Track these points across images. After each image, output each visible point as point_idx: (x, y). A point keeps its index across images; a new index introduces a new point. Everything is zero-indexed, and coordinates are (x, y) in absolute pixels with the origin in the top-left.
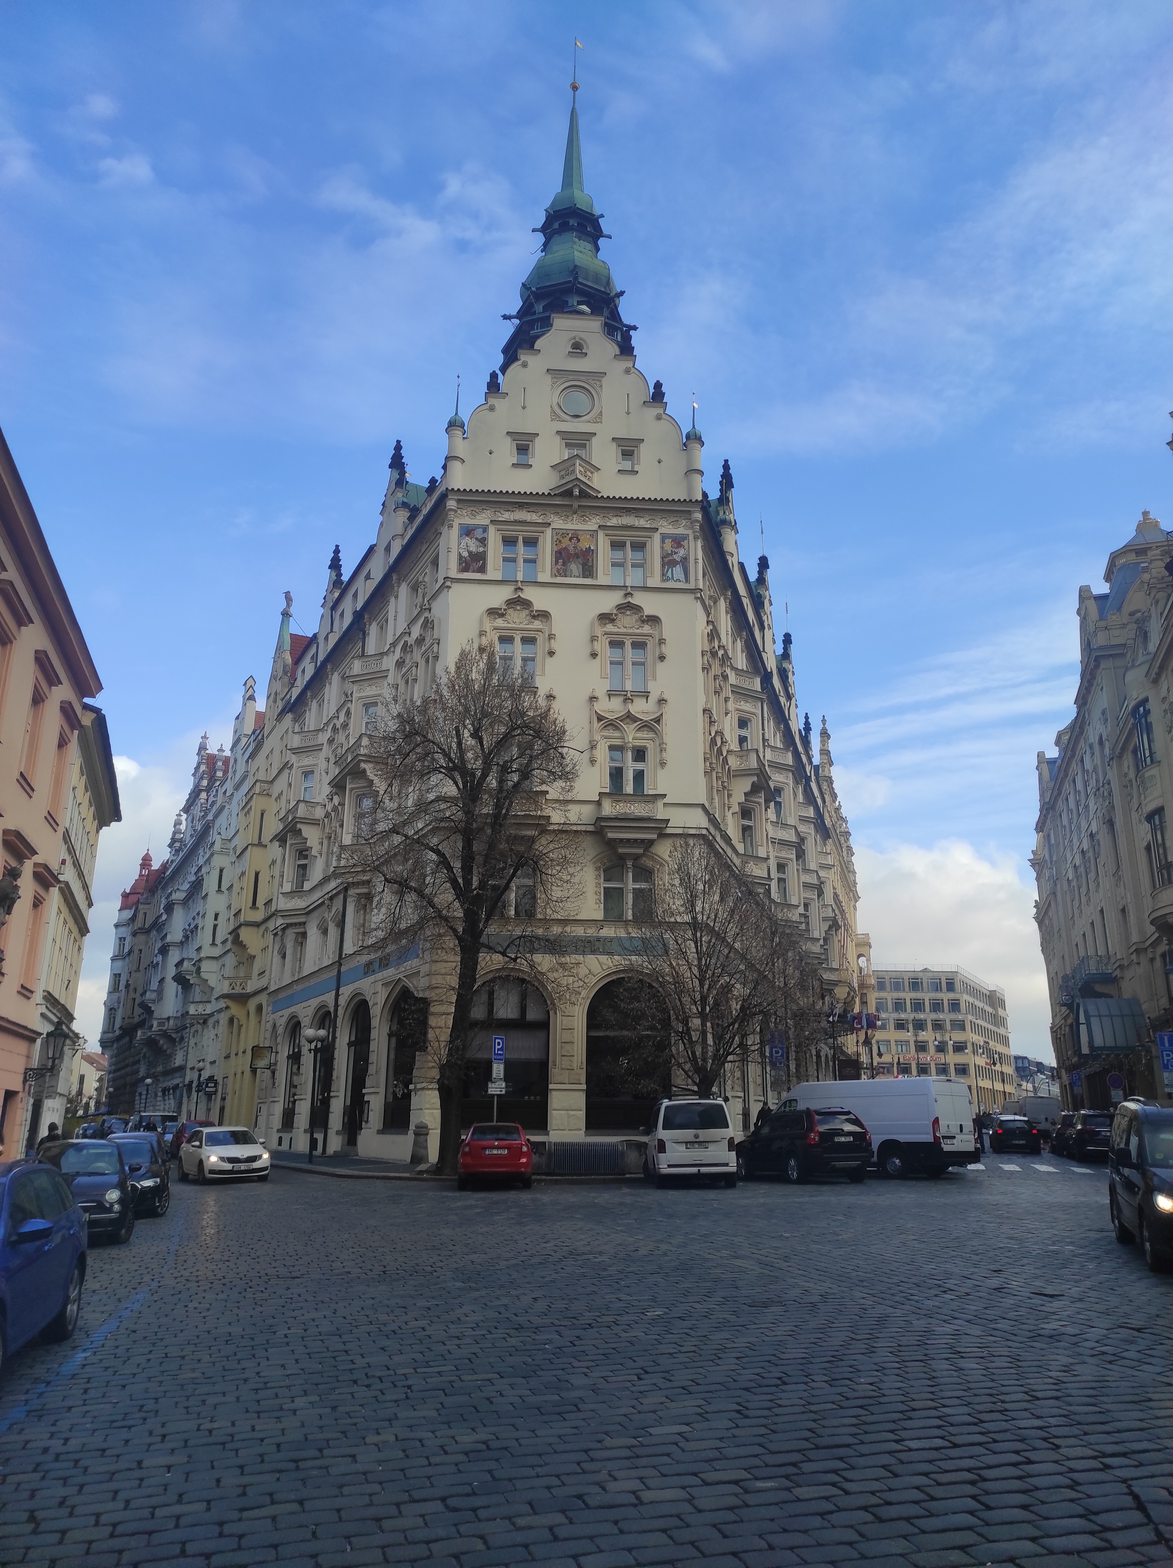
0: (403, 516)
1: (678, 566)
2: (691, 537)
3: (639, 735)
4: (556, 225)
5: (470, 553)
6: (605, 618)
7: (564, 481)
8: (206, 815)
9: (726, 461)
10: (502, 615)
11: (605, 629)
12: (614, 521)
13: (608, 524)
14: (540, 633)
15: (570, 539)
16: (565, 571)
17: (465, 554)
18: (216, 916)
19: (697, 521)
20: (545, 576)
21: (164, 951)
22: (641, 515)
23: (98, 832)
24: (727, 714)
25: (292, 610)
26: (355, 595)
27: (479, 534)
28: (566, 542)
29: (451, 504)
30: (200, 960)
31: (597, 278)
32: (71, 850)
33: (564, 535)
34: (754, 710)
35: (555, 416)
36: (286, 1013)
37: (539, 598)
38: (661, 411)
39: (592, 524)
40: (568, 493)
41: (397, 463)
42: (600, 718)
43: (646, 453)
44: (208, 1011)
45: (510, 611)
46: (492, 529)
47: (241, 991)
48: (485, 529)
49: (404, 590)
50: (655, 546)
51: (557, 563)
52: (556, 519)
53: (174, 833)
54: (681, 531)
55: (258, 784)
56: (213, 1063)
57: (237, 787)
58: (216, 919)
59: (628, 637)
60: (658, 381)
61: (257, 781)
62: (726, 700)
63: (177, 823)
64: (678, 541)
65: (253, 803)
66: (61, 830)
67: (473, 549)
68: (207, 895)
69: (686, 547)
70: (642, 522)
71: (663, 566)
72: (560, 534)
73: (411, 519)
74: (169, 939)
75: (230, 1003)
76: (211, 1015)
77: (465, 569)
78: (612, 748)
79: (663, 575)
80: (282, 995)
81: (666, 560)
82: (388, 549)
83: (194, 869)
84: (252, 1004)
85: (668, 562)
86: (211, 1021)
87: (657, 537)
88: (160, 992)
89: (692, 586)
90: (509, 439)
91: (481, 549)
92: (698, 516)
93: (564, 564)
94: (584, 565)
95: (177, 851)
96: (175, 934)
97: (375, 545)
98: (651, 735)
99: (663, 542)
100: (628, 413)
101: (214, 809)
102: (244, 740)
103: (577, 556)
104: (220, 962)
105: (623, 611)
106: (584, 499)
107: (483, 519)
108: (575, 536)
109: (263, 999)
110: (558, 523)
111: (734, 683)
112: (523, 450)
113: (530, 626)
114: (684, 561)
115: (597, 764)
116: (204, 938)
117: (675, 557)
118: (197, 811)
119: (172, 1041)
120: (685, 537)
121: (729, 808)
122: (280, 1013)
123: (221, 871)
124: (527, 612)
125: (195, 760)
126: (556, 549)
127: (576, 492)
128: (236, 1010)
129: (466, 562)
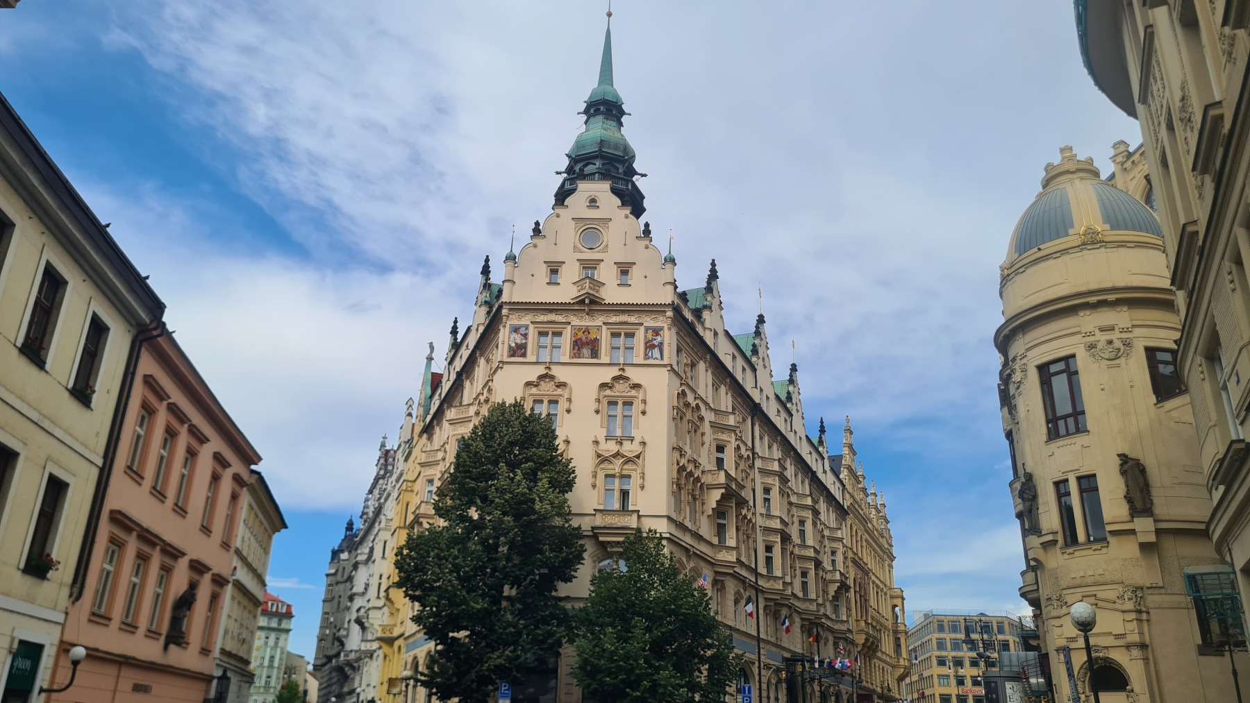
0: (484, 309)
1: (656, 349)
2: (666, 328)
3: (625, 467)
4: (592, 111)
5: (516, 344)
6: (603, 386)
7: (580, 294)
8: (379, 499)
9: (713, 260)
10: (536, 386)
11: (605, 394)
12: (614, 319)
13: (610, 321)
14: (561, 397)
15: (584, 332)
16: (579, 354)
17: (513, 345)
18: (381, 576)
19: (670, 318)
20: (566, 358)
21: (351, 598)
22: (631, 314)
23: (270, 537)
24: (703, 445)
25: (434, 355)
26: (461, 357)
27: (523, 331)
28: (580, 335)
29: (504, 312)
30: (369, 609)
31: (616, 147)
32: (244, 559)
33: (579, 330)
34: (729, 439)
35: (576, 249)
36: (412, 654)
37: (560, 373)
38: (647, 242)
39: (599, 320)
40: (582, 302)
41: (486, 271)
42: (599, 456)
43: (635, 272)
44: (374, 648)
45: (542, 383)
46: (531, 327)
47: (390, 635)
48: (527, 329)
49: (482, 361)
50: (640, 334)
51: (574, 349)
52: (574, 319)
53: (364, 508)
54: (659, 324)
55: (405, 483)
56: (374, 687)
57: (397, 481)
58: (380, 579)
59: (620, 399)
60: (647, 222)
61: (404, 481)
62: (703, 434)
63: (367, 500)
64: (657, 332)
65: (401, 497)
66: (232, 550)
67: (519, 341)
68: (375, 560)
69: (662, 335)
70: (633, 319)
71: (646, 349)
72: (577, 329)
73: (489, 313)
74: (355, 590)
75: (383, 645)
76: (375, 651)
77: (513, 355)
78: (607, 476)
79: (646, 355)
80: (411, 640)
81: (649, 344)
82: (477, 330)
83: (372, 538)
84: (396, 644)
85: (649, 346)
86: (375, 655)
87: (642, 329)
88: (348, 630)
89: (666, 361)
90: (545, 265)
91: (524, 341)
92: (670, 314)
93: (579, 350)
94: (592, 350)
95: (365, 521)
96: (358, 588)
97: (471, 326)
98: (634, 467)
99: (646, 331)
100: (625, 245)
101: (385, 494)
102: (403, 445)
103: (588, 344)
104: (381, 612)
105: (617, 381)
106: (593, 306)
107: (526, 320)
108: (587, 330)
109: (400, 642)
110: (575, 321)
111: (713, 420)
112: (554, 272)
113: (555, 393)
114: (661, 346)
115: (597, 488)
116: (372, 592)
117: (654, 342)
118: (376, 492)
119: (353, 668)
120: (662, 329)
121: (703, 513)
122: (409, 654)
123: (385, 542)
124: (553, 383)
125: (378, 454)
126: (573, 339)
127: (587, 301)
128: (386, 648)
129: (513, 350)
